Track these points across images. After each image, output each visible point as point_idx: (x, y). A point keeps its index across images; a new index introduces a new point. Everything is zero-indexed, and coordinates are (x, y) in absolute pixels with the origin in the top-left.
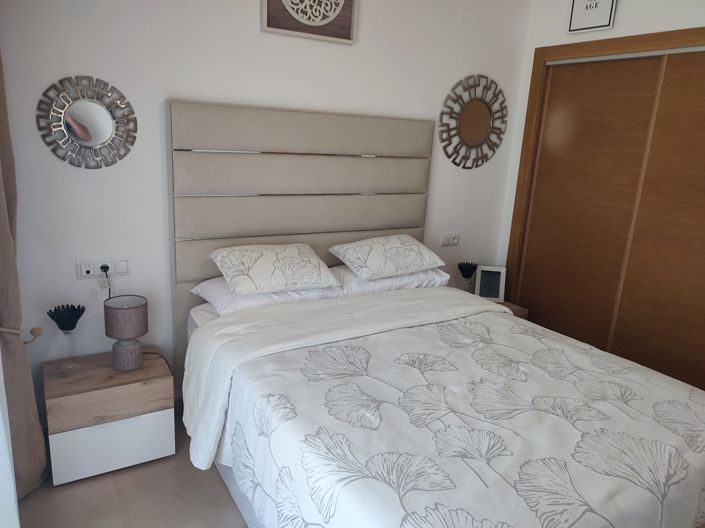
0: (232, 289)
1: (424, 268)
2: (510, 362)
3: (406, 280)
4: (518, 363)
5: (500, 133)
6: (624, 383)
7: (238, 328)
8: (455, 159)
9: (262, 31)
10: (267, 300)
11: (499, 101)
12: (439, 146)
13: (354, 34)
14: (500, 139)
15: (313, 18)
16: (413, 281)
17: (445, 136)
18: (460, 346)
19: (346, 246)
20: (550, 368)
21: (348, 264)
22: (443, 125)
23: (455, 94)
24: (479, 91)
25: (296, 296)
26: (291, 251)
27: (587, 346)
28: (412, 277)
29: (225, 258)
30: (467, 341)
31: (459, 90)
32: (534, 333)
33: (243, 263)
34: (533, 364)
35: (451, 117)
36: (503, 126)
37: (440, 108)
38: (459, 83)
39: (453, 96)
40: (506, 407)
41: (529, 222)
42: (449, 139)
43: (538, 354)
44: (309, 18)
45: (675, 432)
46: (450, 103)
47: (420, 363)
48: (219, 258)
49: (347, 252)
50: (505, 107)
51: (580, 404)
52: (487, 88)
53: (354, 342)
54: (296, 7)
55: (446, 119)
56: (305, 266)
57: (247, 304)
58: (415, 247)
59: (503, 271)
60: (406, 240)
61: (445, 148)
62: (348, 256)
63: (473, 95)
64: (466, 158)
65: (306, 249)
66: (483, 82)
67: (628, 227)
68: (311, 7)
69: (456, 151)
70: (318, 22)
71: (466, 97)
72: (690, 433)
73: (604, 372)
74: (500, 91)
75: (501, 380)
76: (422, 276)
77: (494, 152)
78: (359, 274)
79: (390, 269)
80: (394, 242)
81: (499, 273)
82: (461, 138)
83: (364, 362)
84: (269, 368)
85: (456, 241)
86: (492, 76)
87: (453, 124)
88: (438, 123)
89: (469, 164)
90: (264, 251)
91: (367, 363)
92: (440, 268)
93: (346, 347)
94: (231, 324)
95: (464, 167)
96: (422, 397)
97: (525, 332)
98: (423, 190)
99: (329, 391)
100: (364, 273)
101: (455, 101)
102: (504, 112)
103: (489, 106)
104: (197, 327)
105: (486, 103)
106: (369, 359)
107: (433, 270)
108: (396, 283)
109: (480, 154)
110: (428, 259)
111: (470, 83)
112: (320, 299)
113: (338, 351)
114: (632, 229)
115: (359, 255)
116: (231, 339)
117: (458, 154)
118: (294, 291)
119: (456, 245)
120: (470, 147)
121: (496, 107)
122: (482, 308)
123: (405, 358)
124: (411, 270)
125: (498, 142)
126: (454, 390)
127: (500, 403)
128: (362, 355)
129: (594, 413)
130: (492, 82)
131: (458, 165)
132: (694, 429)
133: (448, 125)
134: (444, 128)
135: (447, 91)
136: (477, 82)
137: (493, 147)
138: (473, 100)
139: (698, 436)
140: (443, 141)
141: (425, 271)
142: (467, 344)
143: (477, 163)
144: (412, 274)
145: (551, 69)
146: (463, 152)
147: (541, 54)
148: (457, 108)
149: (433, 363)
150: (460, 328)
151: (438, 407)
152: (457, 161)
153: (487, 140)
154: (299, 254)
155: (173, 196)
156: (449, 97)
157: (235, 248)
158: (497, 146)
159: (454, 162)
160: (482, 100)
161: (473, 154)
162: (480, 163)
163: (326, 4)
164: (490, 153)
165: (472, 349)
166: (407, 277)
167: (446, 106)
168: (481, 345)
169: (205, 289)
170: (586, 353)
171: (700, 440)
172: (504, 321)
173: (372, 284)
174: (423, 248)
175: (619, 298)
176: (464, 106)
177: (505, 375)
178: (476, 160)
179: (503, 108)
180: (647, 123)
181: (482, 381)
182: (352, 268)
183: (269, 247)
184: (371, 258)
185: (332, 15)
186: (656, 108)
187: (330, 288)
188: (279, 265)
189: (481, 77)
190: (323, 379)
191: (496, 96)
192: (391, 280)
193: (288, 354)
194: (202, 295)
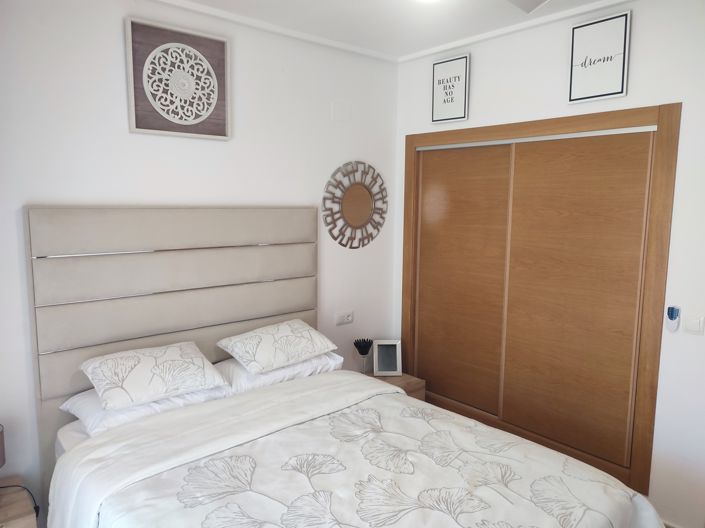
0: (104, 405)
1: (317, 353)
2: (399, 452)
3: (298, 369)
4: (406, 452)
5: (382, 212)
6: (505, 461)
7: (109, 451)
8: (342, 240)
9: (131, 132)
10: (144, 411)
11: (378, 184)
12: (324, 230)
13: (229, 130)
14: (383, 218)
15: (184, 117)
16: (307, 369)
17: (329, 219)
18: (350, 439)
19: (235, 339)
20: (437, 453)
21: (237, 357)
22: (327, 210)
23: (336, 180)
24: (358, 176)
25: (180, 402)
26: (173, 352)
27: (472, 422)
28: (305, 364)
29: (97, 369)
30: (358, 432)
31: (339, 177)
32: (424, 415)
33: (116, 374)
34: (422, 452)
35: (334, 202)
36: (384, 206)
37: (322, 194)
38: (338, 170)
39: (334, 182)
40: (391, 508)
41: (417, 295)
42: (334, 222)
43: (427, 439)
44: (181, 118)
45: (550, 513)
46: (331, 189)
47: (308, 467)
48: (90, 370)
49: (235, 345)
50: (385, 189)
51: (464, 494)
52: (365, 173)
53: (240, 451)
54: (166, 108)
55: (329, 204)
56: (187, 368)
57: (123, 418)
58: (306, 334)
59: (399, 343)
60: (296, 326)
61: (330, 231)
62: (236, 350)
63: (352, 179)
64: (352, 239)
65: (190, 348)
66: (361, 168)
67: (503, 297)
68: (183, 107)
69: (342, 233)
70: (191, 121)
71: (346, 182)
72: (564, 511)
73: (487, 451)
74: (378, 175)
75: (389, 475)
76: (315, 362)
77: (378, 230)
78: (248, 368)
79: (281, 359)
80: (284, 329)
81: (395, 346)
82: (345, 220)
83: (249, 473)
84: (141, 497)
85: (350, 318)
86: (369, 161)
87: (336, 208)
88: (321, 208)
89: (355, 244)
90: (141, 356)
91: (253, 473)
92: (334, 351)
93: (231, 457)
94: (100, 446)
95: (351, 247)
96: (307, 510)
97: (414, 415)
98: (312, 273)
99: (207, 518)
100: (253, 368)
101: (336, 187)
102: (384, 193)
103: (368, 189)
104: (63, 451)
105: (366, 187)
106: (254, 468)
107: (325, 354)
108: (288, 373)
109: (365, 234)
110: (319, 344)
111: (349, 170)
112: (205, 401)
113: (220, 464)
114: (506, 298)
115: (248, 349)
116: (99, 465)
117: (344, 236)
118: (177, 396)
119: (351, 322)
120: (355, 228)
121: (376, 189)
122: (374, 392)
123: (293, 462)
124: (303, 357)
125: (381, 222)
126: (341, 495)
127: (387, 505)
128: (247, 466)
129: (476, 502)
130: (370, 167)
131: (345, 246)
132: (568, 506)
133: (331, 209)
134: (328, 212)
135: (327, 178)
136: (355, 168)
137: (377, 226)
138: (354, 185)
139: (570, 514)
140: (328, 224)
141: (318, 357)
142: (357, 436)
143: (363, 242)
144: (305, 361)
145: (421, 155)
146: (348, 233)
147: (411, 140)
148: (338, 193)
149: (321, 464)
150: (352, 416)
151: (323, 520)
152: (344, 242)
153: (370, 220)
154: (181, 356)
155: (34, 308)
156: (329, 184)
157: (107, 357)
158: (381, 225)
159: (340, 243)
160: (362, 184)
161: (359, 234)
162: (366, 241)
163: (198, 105)
164: (375, 232)
165: (362, 441)
166: (300, 366)
167: (328, 192)
168: (371, 435)
169: (74, 405)
170: (471, 432)
171: (573, 517)
172: (397, 404)
173: (263, 377)
174: (314, 333)
175: (503, 363)
176: (345, 191)
177: (393, 469)
178: (361, 240)
179: (382, 190)
180: (507, 202)
181: (369, 480)
182: (241, 362)
183: (147, 351)
184: (259, 350)
185: (205, 115)
186: (511, 189)
187: (218, 388)
188: (158, 371)
189: (358, 163)
190: (201, 503)
191: (374, 180)
192: (283, 370)
193: (164, 476)
194: (72, 412)
